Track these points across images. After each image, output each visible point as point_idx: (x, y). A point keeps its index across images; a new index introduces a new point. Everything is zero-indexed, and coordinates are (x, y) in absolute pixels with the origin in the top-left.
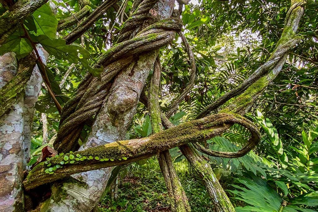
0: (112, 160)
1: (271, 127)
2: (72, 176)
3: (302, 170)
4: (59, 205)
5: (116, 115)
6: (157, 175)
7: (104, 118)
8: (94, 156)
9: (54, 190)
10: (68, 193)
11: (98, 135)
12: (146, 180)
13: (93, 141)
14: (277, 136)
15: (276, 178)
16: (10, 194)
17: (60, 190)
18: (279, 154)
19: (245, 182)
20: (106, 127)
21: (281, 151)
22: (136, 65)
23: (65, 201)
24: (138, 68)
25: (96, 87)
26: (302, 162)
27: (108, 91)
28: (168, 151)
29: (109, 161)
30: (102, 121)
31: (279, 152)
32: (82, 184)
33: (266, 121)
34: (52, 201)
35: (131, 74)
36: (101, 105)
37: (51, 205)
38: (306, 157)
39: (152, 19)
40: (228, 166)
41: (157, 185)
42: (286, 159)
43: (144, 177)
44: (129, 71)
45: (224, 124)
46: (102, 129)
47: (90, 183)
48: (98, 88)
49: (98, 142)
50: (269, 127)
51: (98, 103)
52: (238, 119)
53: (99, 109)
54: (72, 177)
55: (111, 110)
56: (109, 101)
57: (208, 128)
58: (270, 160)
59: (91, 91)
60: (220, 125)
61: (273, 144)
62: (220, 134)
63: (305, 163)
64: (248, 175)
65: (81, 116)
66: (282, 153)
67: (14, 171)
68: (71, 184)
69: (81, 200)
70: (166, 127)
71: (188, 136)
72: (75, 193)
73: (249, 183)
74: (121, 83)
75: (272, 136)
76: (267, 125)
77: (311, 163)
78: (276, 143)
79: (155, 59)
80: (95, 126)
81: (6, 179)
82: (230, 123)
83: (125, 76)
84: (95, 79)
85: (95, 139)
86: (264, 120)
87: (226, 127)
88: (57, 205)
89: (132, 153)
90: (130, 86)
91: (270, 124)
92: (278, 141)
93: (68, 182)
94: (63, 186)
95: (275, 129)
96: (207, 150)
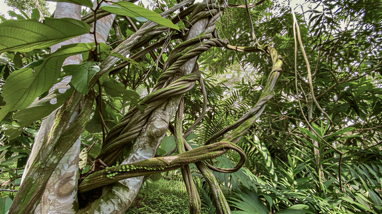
0: (155, 170)
1: (265, 151)
2: (119, 181)
3: (288, 188)
4: (107, 203)
5: (153, 138)
6: (161, 195)
7: (143, 140)
8: (143, 166)
9: (105, 192)
10: (116, 193)
11: (138, 152)
12: (149, 200)
13: (134, 157)
14: (269, 158)
15: (266, 194)
16: (71, 195)
17: (110, 191)
18: (271, 174)
19: (241, 196)
20: (145, 147)
21: (272, 172)
22: (168, 103)
23: (112, 200)
24: (170, 106)
25: (140, 117)
26: (289, 182)
27: (147, 121)
28: (188, 165)
29: (153, 170)
30: (142, 143)
31: (271, 172)
32: (126, 188)
33: (261, 146)
34: (102, 200)
35: (165, 110)
36: (141, 130)
37: (101, 203)
38: (291, 177)
39: (181, 73)
40: (229, 184)
41: (161, 206)
42: (276, 179)
43: (148, 198)
44: (163, 108)
45: (224, 149)
46: (141, 148)
47: (131, 188)
48: (142, 118)
49: (138, 157)
50: (263, 151)
51: (139, 129)
52: (232, 146)
53: (140, 133)
54: (119, 183)
55: (150, 135)
56: (148, 128)
57: (214, 151)
58: (263, 179)
59: (136, 120)
60: (222, 149)
61: (266, 165)
62: (221, 155)
63: (291, 182)
64: (244, 190)
65: (126, 138)
66: (273, 174)
67: (74, 178)
68: (118, 188)
69: (124, 200)
70: (186, 150)
71: (202, 156)
72: (120, 194)
73: (244, 197)
74: (157, 115)
75: (266, 158)
76: (263, 149)
77: (295, 183)
78: (268, 164)
79: (181, 99)
80: (136, 146)
81: (70, 183)
82: (228, 148)
83: (160, 111)
84: (139, 112)
85: (136, 155)
86: (259, 144)
87: (225, 150)
88: (106, 203)
89: (167, 165)
90: (163, 118)
91: (264, 148)
92: (270, 163)
93: (117, 186)
94: (112, 189)
95: (268, 153)
96: (212, 167)
